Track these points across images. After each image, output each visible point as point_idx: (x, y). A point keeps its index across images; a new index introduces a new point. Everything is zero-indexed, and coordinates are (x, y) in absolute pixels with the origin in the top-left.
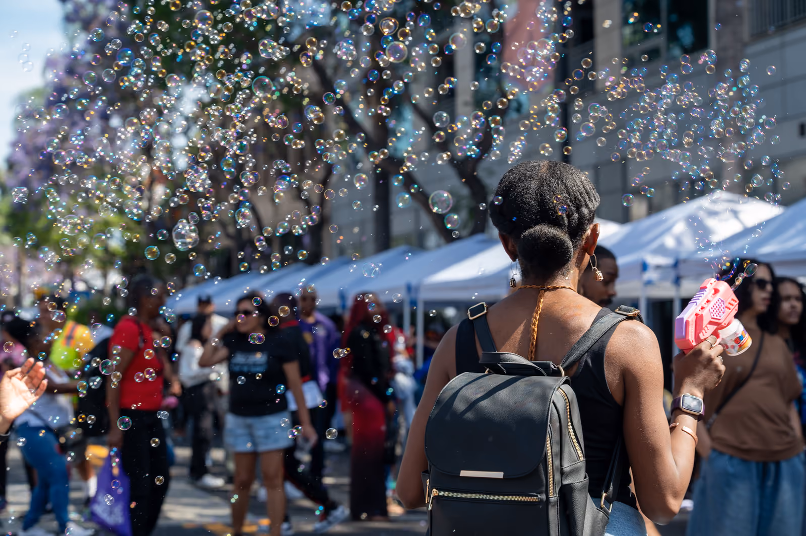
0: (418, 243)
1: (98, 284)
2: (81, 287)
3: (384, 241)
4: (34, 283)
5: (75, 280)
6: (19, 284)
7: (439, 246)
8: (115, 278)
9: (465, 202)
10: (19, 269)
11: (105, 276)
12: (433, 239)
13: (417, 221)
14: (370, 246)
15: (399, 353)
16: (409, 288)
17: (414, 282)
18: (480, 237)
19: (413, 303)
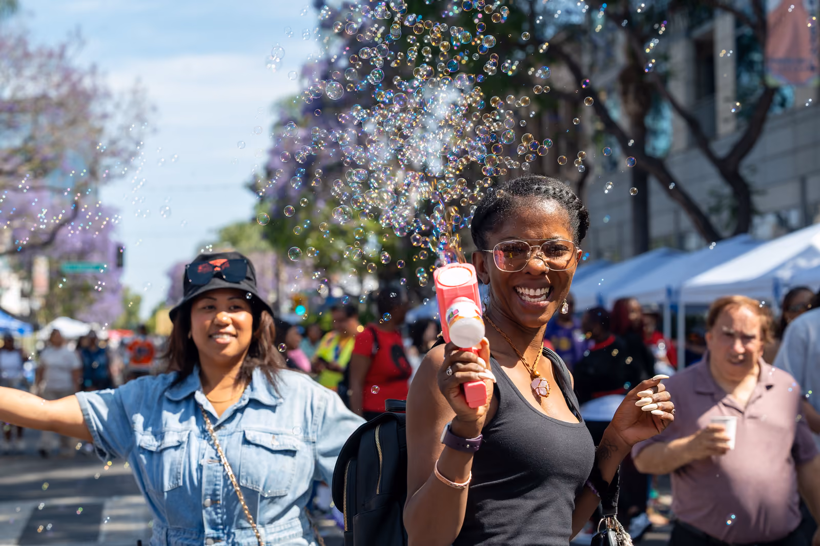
0: (678, 245)
1: (355, 289)
2: (337, 293)
3: (643, 244)
4: (292, 289)
5: (332, 286)
6: (277, 290)
7: (699, 248)
8: (371, 284)
9: (727, 202)
10: (277, 275)
11: (361, 281)
12: (693, 240)
13: (677, 222)
14: (628, 249)
15: (660, 360)
16: (669, 292)
17: (674, 286)
18: (743, 238)
19: (674, 308)
